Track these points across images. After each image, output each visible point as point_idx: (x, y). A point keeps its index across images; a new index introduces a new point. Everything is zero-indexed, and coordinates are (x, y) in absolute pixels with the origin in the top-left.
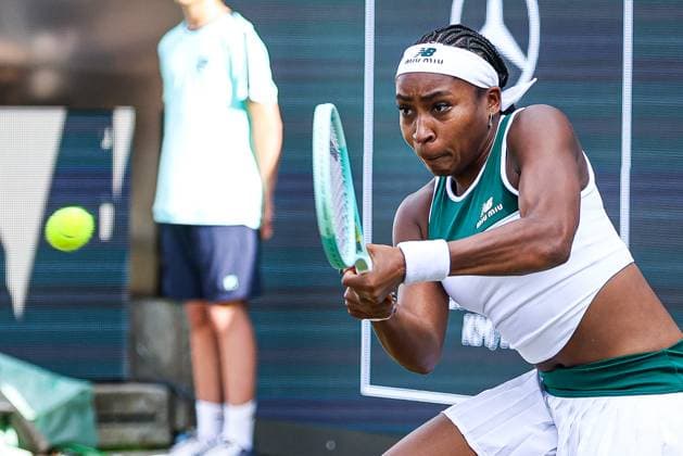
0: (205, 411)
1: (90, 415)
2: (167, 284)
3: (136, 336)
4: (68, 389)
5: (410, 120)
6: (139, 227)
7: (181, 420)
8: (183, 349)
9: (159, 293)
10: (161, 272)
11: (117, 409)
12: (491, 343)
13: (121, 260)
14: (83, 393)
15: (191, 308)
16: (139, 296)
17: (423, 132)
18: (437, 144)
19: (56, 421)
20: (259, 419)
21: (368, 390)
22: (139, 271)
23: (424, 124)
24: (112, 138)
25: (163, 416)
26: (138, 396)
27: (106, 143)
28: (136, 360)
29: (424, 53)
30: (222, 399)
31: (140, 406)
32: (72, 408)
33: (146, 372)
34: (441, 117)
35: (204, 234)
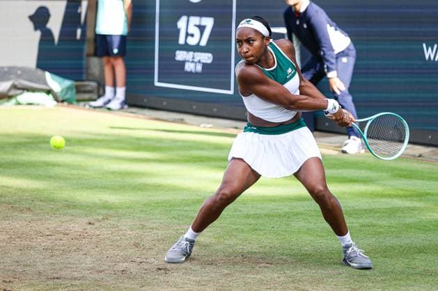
0: (109, 90)
1: (74, 91)
2: (98, 53)
3: (88, 68)
4: (68, 83)
5: (241, 46)
6: (90, 35)
7: (101, 92)
8: (102, 71)
9: (95, 54)
10: (96, 49)
11: (82, 89)
12: (193, 71)
13: (83, 45)
14: (72, 84)
15: (105, 59)
16: (89, 55)
17: (245, 50)
18: (250, 53)
19: (64, 93)
20: (127, 92)
21: (157, 84)
22: (88, 48)
23: (245, 47)
24: (81, 9)
25: (96, 91)
26: (88, 85)
27: (79, 11)
28: (88, 74)
29: (247, 21)
30: (114, 85)
31: (89, 88)
32: (69, 88)
33: (91, 78)
34: (251, 45)
35: (108, 38)
